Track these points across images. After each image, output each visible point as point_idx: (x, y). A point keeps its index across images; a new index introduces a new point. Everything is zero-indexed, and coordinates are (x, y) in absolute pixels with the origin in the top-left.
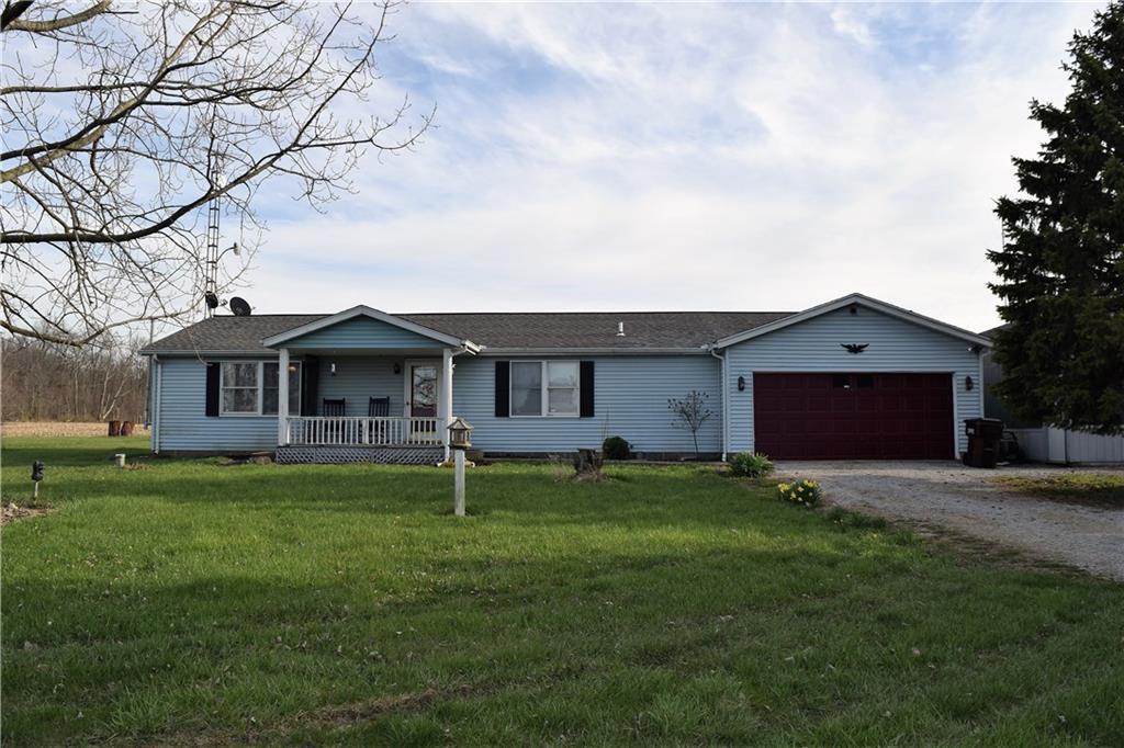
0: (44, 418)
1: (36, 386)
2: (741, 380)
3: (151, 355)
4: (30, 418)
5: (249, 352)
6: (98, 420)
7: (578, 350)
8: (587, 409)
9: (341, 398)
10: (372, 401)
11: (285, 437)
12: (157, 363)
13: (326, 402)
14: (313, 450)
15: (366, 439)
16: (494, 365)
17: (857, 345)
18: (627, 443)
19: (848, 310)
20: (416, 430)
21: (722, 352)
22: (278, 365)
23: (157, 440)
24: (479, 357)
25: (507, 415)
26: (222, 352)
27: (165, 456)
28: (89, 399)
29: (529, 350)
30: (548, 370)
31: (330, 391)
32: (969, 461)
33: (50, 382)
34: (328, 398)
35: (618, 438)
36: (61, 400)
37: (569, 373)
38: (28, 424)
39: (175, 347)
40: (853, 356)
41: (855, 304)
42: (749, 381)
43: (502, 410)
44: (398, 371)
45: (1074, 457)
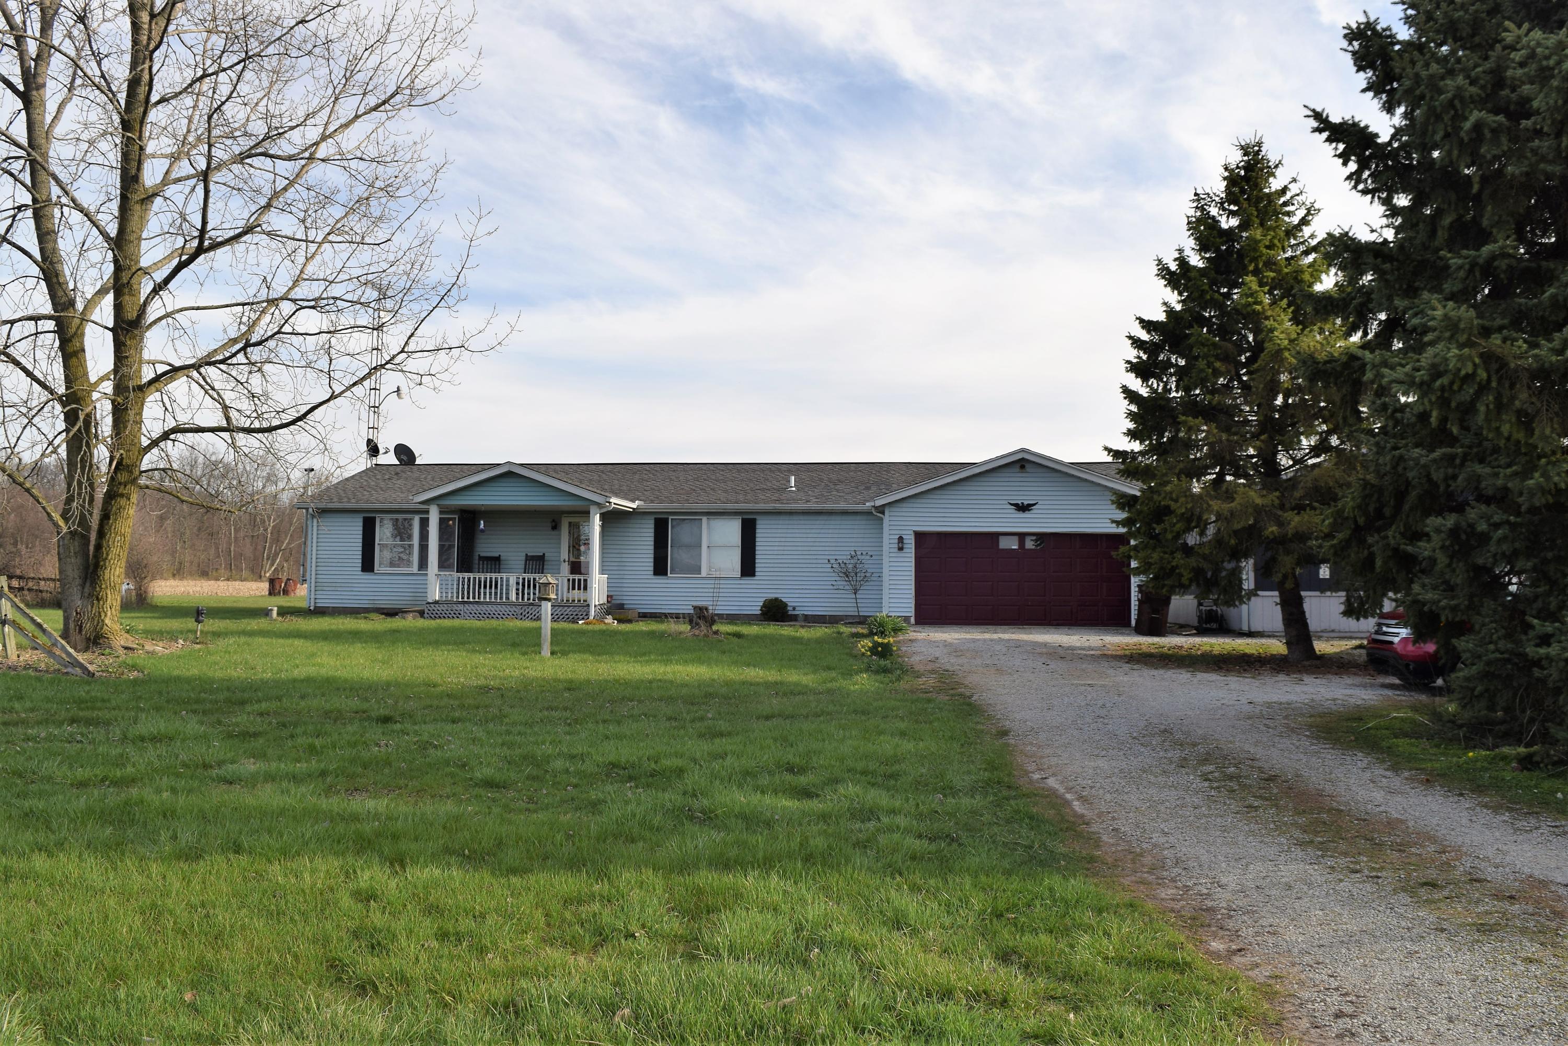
0: (192, 575)
1: (182, 534)
2: (901, 539)
3: (307, 509)
4: (174, 575)
5: (405, 506)
6: (260, 578)
7: (737, 506)
8: (748, 568)
9: (496, 555)
10: (529, 558)
11: (435, 594)
12: (313, 516)
13: (481, 558)
14: (461, 607)
15: (513, 597)
16: (653, 522)
17: (1026, 503)
18: (785, 605)
19: (1018, 465)
20: (574, 588)
21: (881, 509)
22: (428, 519)
23: (313, 596)
24: (635, 513)
25: (666, 574)
26: (378, 506)
27: (319, 612)
28: (248, 551)
29: (687, 507)
30: (709, 527)
31: (486, 547)
32: (1140, 630)
33: (199, 529)
34: (483, 554)
35: (776, 599)
36: (212, 551)
37: (731, 531)
38: (172, 582)
39: (331, 501)
40: (1021, 515)
41: (1023, 459)
42: (910, 541)
43: (660, 568)
44: (555, 527)
45: (1256, 627)
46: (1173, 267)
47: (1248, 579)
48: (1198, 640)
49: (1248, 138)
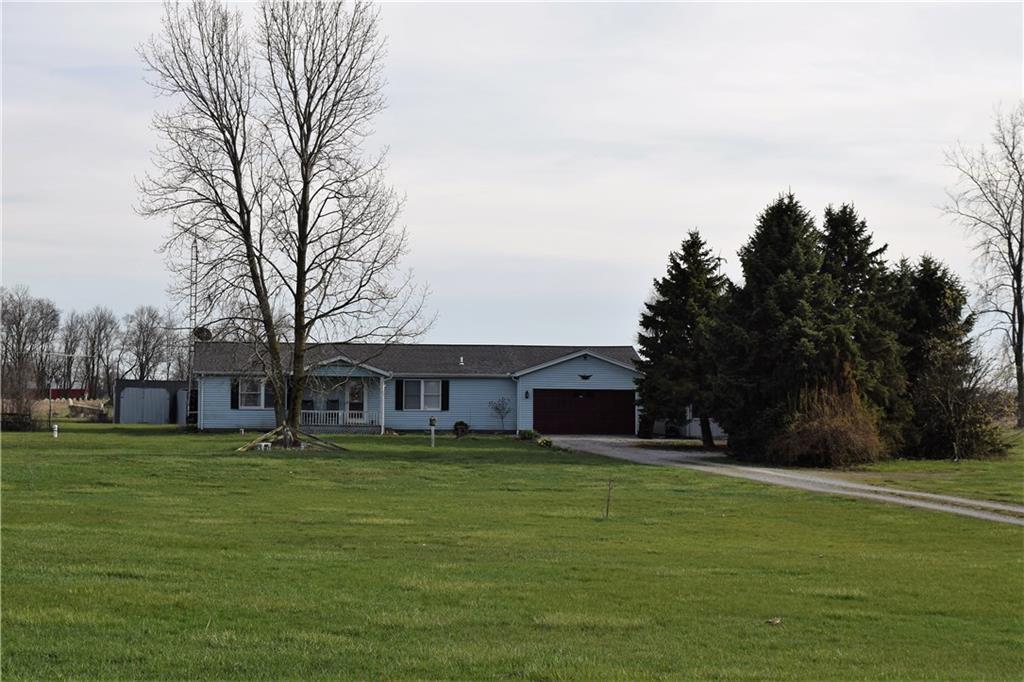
2: (527, 393)
7: (441, 375)
8: (445, 406)
10: (329, 402)
16: (394, 382)
17: (586, 375)
18: (467, 425)
19: (583, 357)
21: (517, 378)
23: (202, 423)
25: (402, 409)
27: (207, 431)
29: (414, 375)
30: (425, 385)
32: (639, 436)
35: (462, 422)
37: (436, 389)
40: (584, 381)
41: (586, 354)
42: (531, 393)
43: (399, 406)
44: (343, 384)
45: (693, 434)
46: (661, 282)
47: (689, 415)
48: (667, 440)
49: (693, 230)
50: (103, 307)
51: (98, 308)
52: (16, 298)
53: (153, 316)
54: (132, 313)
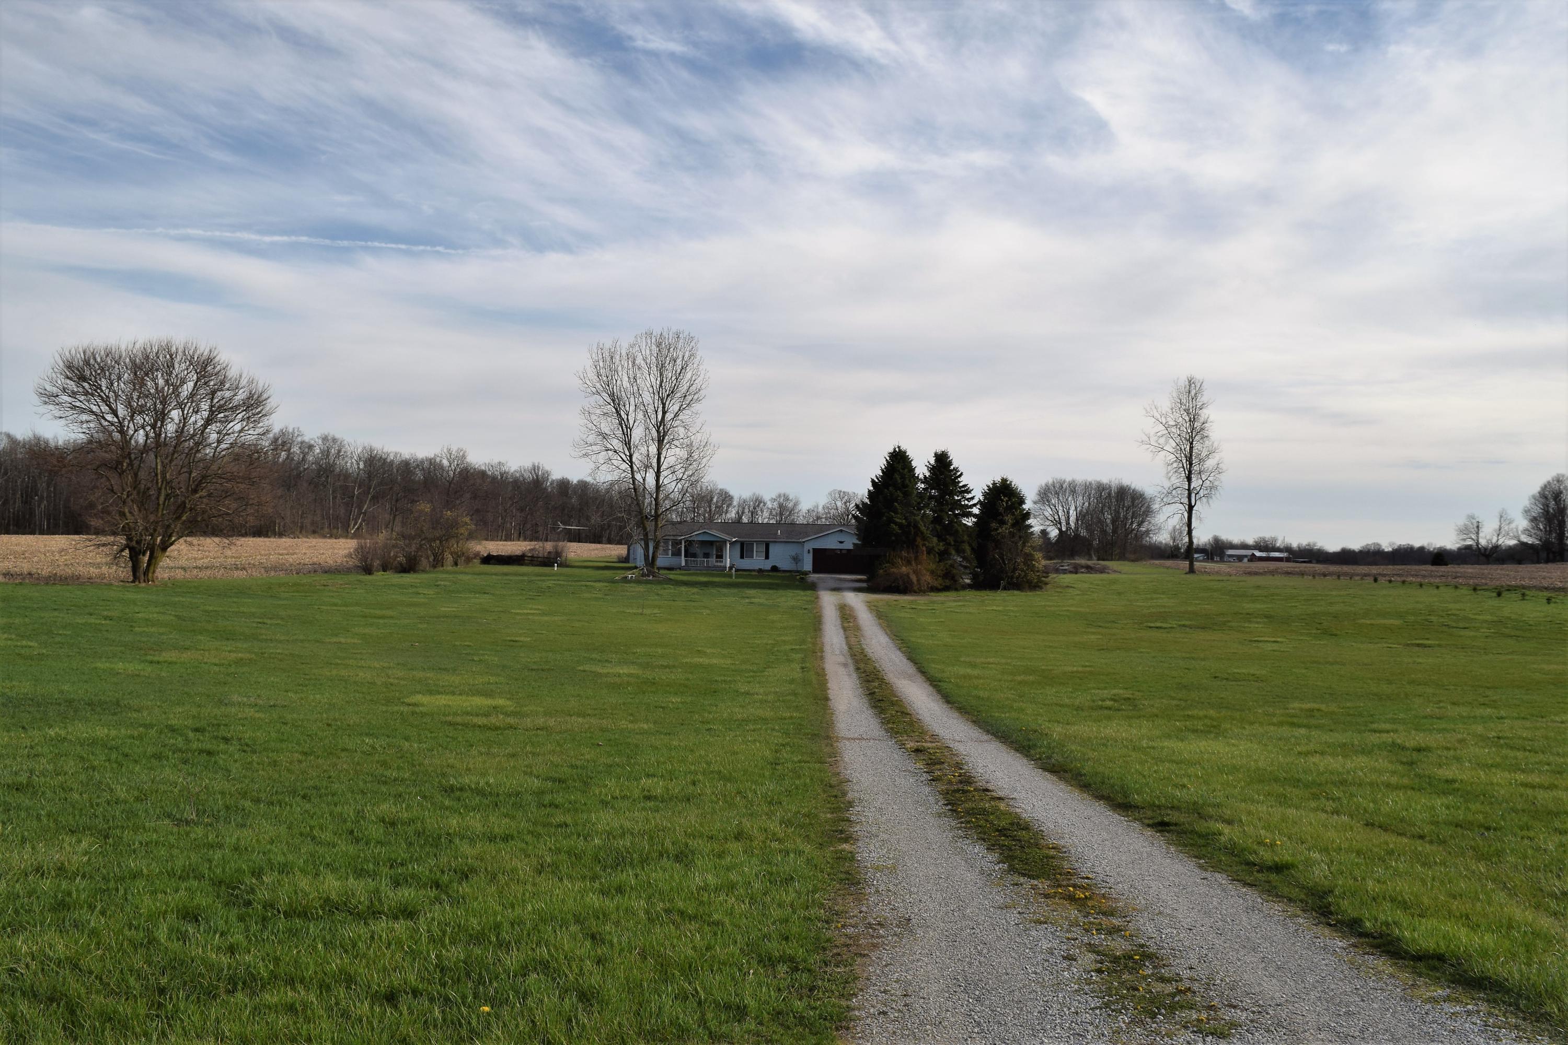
2: (808, 550)
7: (764, 537)
16: (740, 543)
17: (842, 541)
18: (778, 567)
24: (735, 541)
25: (744, 558)
29: (750, 540)
30: (756, 546)
35: (775, 566)
37: (762, 547)
40: (841, 544)
42: (811, 551)
44: (712, 545)
50: (757, 493)
51: (754, 494)
52: (709, 488)
53: (787, 499)
54: (774, 497)
